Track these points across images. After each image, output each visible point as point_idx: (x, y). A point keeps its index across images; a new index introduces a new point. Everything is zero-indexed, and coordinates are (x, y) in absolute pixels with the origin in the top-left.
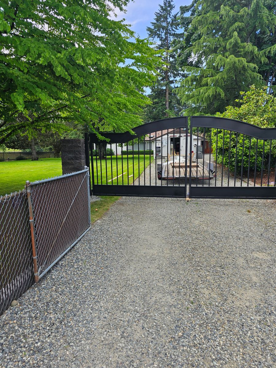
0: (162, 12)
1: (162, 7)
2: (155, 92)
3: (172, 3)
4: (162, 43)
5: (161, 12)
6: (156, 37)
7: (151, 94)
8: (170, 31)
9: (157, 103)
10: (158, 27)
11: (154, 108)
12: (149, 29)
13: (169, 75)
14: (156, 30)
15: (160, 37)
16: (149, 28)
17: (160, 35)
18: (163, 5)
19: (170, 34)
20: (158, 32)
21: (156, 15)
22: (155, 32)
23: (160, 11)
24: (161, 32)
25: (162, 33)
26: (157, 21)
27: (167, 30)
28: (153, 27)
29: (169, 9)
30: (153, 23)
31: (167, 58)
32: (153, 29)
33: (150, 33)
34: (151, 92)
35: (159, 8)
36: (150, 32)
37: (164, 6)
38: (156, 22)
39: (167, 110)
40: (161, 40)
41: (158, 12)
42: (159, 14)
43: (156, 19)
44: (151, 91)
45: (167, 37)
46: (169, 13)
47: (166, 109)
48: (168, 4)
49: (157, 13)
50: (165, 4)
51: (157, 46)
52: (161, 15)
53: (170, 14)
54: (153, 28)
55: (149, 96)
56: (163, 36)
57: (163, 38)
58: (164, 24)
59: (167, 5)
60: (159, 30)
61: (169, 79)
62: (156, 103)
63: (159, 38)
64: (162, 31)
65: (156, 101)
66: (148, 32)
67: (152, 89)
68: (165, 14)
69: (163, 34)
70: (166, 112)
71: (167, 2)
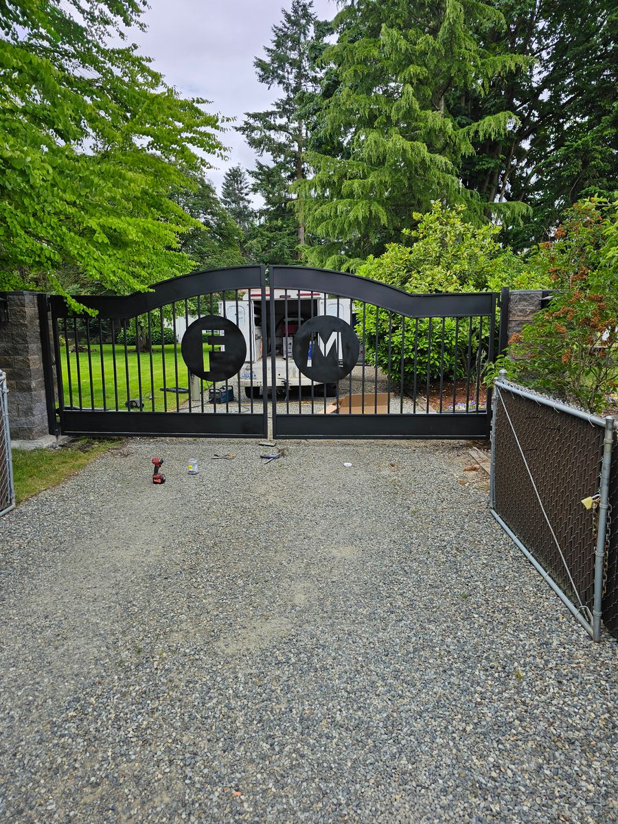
0: (288, 29)
1: (288, 16)
2: (273, 204)
3: (310, 10)
4: (288, 96)
5: (285, 27)
6: (276, 82)
7: (265, 207)
8: (305, 71)
9: (280, 229)
10: (281, 60)
11: (273, 239)
12: (260, 64)
13: (306, 169)
14: (276, 66)
15: (284, 83)
16: (260, 61)
17: (284, 77)
18: (290, 12)
19: (306, 77)
20: (279, 72)
21: (275, 32)
22: (274, 72)
23: (283, 24)
24: (287, 71)
25: (288, 73)
26: (278, 45)
27: (299, 68)
28: (268, 60)
29: (303, 21)
30: (269, 50)
31: (300, 131)
32: (269, 65)
33: (262, 73)
34: (265, 204)
35: (283, 19)
36: (263, 69)
37: (292, 14)
38: (275, 48)
39: (299, 246)
40: (287, 89)
41: (280, 26)
42: (280, 30)
43: (274, 42)
44: (264, 201)
45: (301, 83)
46: (304, 30)
47: (298, 242)
48: (302, 11)
49: (276, 28)
50: (296, 11)
51: (279, 102)
52: (285, 34)
53: (305, 34)
54: (269, 62)
55: (262, 213)
56: (291, 79)
57: (290, 84)
58: (294, 55)
59: (300, 13)
60: (282, 67)
61: (304, 177)
62: (276, 229)
63: (281, 86)
64: (290, 70)
65: (277, 225)
66: (258, 70)
67: (268, 198)
68: (295, 33)
69: (291, 76)
70: (298, 249)
71: (300, 6)
